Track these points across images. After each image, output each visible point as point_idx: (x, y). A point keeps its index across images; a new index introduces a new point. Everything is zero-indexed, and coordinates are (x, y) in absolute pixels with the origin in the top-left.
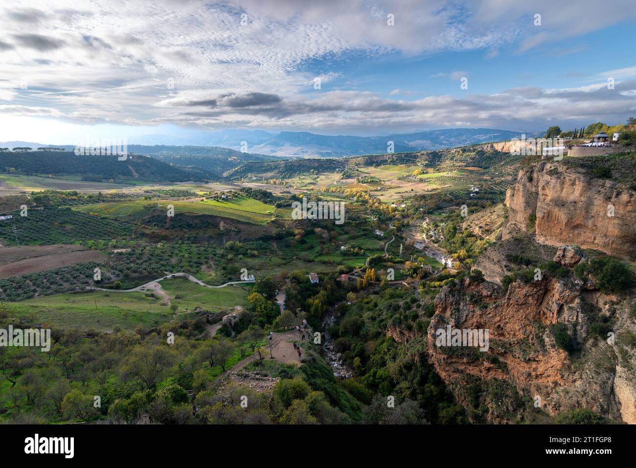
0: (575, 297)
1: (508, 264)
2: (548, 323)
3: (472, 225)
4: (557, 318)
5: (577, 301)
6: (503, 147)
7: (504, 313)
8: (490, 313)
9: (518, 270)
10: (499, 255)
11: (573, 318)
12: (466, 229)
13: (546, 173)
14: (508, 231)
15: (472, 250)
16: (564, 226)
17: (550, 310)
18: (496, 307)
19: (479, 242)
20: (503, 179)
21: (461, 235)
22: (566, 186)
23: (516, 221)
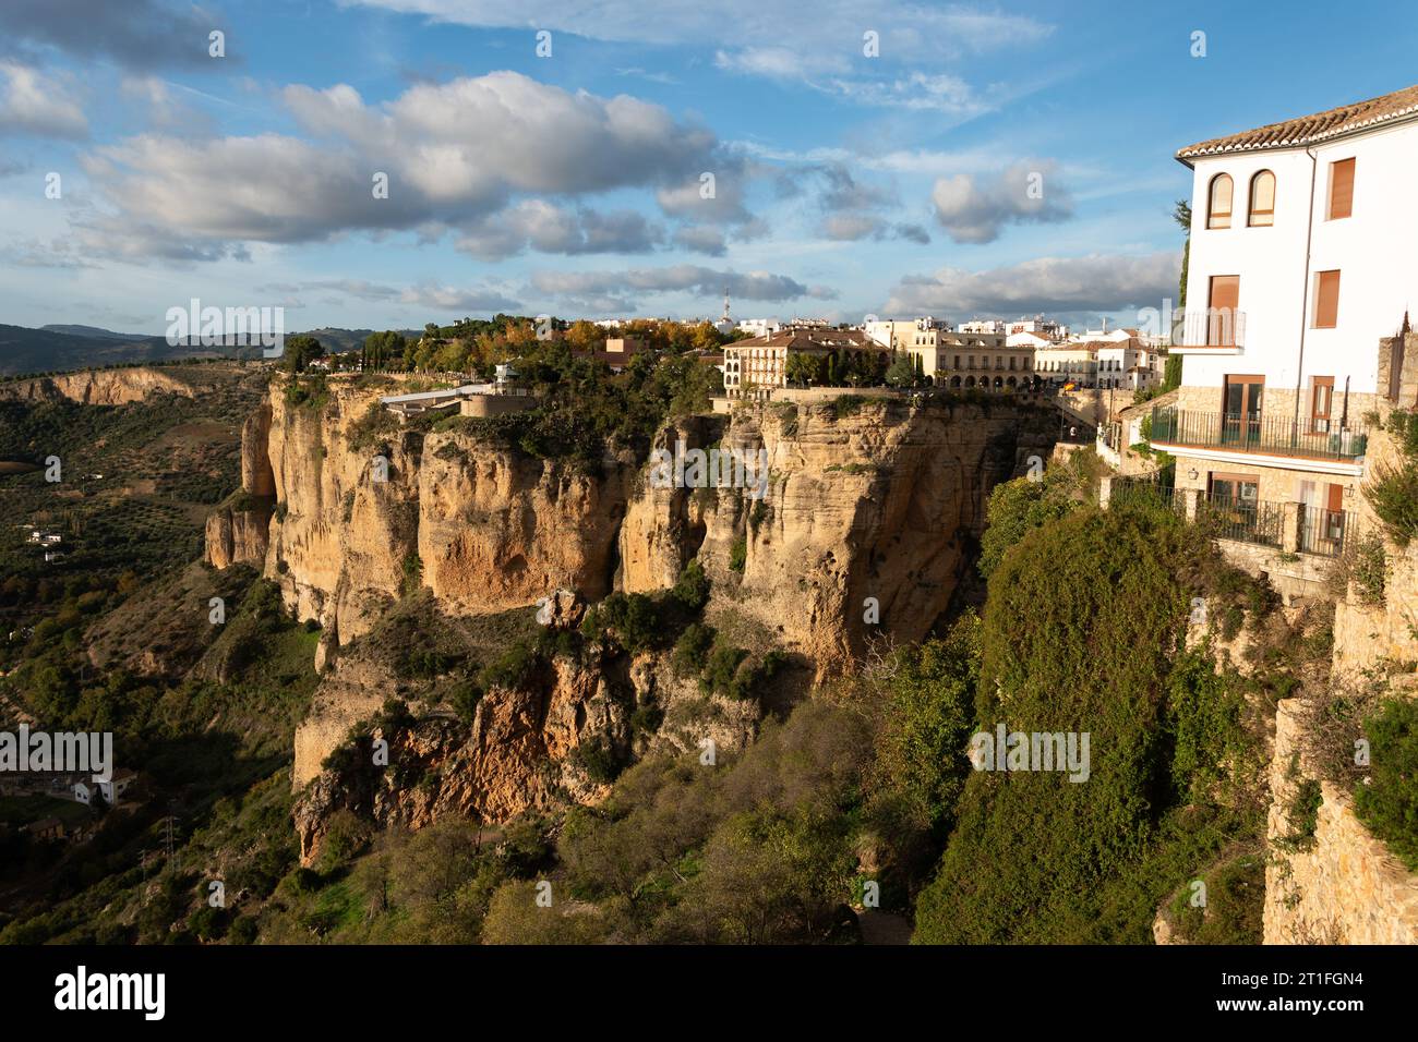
0: (596, 679)
1: (403, 685)
2: (562, 751)
3: (125, 648)
4: (578, 733)
5: (601, 685)
6: (89, 389)
7: (477, 774)
8: (448, 790)
9: (429, 691)
10: (376, 670)
11: (602, 721)
12: (111, 666)
13: (436, 455)
14: (360, 612)
15: (156, 727)
16: (492, 566)
17: (562, 724)
18: (462, 765)
19: (169, 695)
20: (127, 491)
21: (99, 692)
22: (480, 478)
23: (370, 581)
